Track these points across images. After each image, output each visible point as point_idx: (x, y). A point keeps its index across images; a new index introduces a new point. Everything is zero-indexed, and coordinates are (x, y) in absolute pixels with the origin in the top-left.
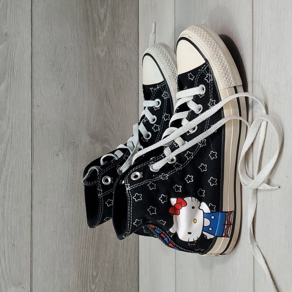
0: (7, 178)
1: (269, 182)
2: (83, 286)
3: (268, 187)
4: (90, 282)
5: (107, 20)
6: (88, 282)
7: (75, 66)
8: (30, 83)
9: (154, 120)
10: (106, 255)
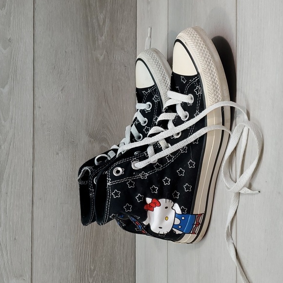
0: (9, 175)
1: (250, 187)
2: (81, 279)
3: (249, 191)
4: (88, 275)
5: (106, 25)
6: (86, 275)
7: (75, 69)
8: (32, 86)
9: (145, 122)
10: (103, 250)
